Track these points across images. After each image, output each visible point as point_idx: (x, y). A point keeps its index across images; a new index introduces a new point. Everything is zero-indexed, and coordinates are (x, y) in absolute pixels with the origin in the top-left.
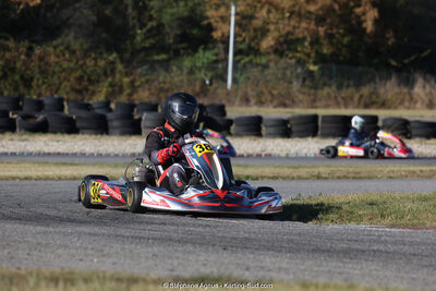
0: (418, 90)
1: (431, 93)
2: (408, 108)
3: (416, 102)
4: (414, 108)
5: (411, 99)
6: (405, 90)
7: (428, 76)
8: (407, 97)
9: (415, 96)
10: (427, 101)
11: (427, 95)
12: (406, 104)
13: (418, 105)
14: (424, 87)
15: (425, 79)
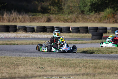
0: (5, 16)
1: (9, 17)
2: (2, 22)
3: (4, 20)
4: (4, 22)
5: (3, 19)
6: (1, 16)
7: (8, 12)
8: (2, 18)
9: (4, 18)
10: (8, 20)
11: (8, 18)
12: (1, 21)
13: (5, 21)
14: (7, 15)
15: (7, 13)
